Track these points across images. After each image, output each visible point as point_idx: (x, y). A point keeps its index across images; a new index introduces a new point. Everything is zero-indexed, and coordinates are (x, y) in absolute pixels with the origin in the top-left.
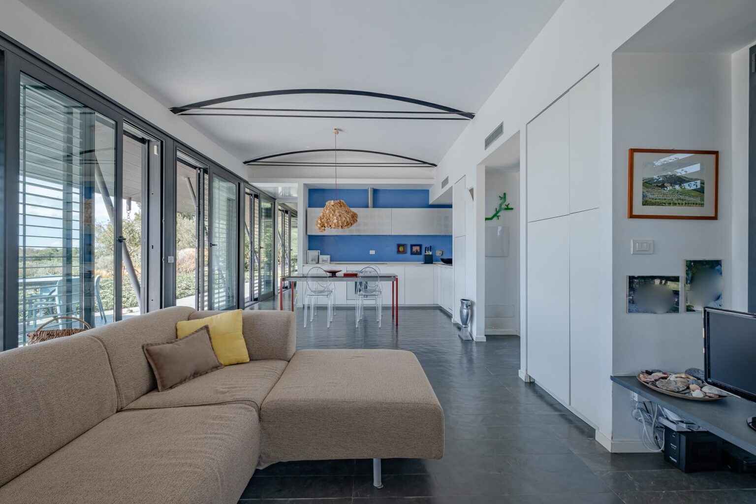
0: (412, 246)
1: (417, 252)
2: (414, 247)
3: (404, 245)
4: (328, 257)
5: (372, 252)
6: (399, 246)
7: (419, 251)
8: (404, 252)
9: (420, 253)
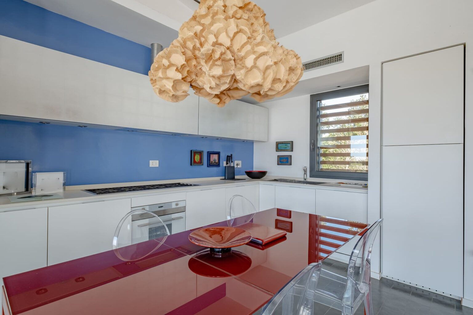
0: (210, 154)
1: (215, 162)
2: (211, 155)
3: (201, 153)
4: (59, 177)
5: (154, 164)
6: (193, 153)
7: (217, 161)
8: (201, 162)
9: (218, 165)
